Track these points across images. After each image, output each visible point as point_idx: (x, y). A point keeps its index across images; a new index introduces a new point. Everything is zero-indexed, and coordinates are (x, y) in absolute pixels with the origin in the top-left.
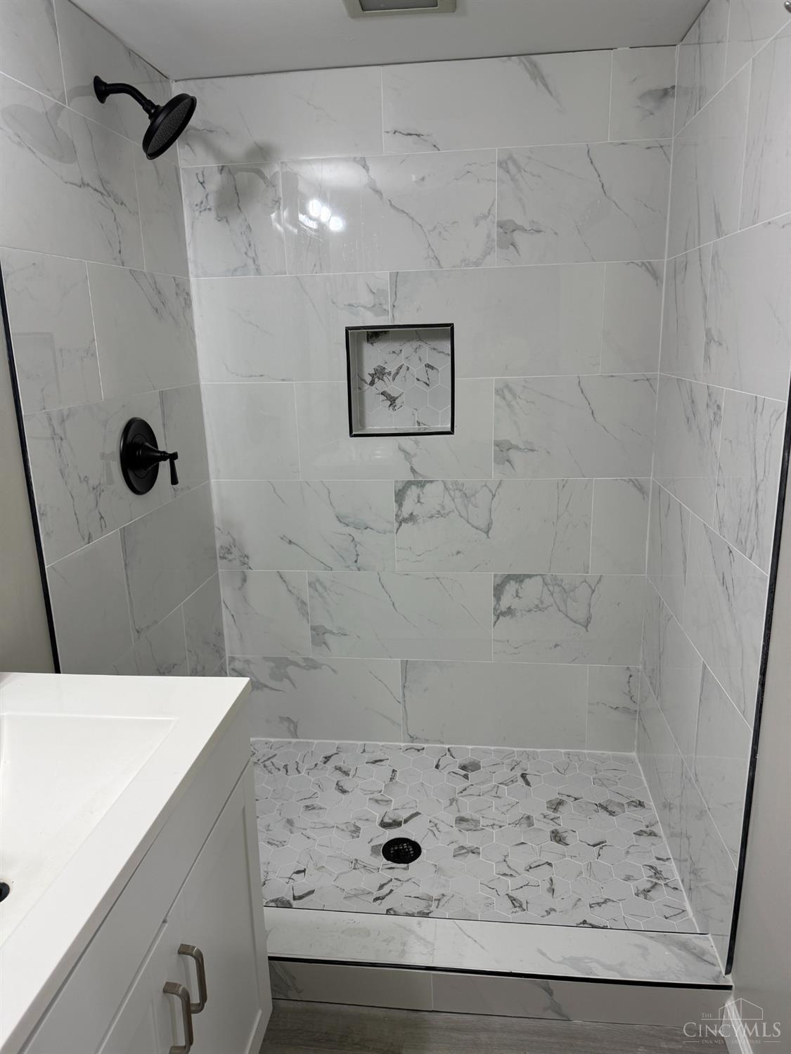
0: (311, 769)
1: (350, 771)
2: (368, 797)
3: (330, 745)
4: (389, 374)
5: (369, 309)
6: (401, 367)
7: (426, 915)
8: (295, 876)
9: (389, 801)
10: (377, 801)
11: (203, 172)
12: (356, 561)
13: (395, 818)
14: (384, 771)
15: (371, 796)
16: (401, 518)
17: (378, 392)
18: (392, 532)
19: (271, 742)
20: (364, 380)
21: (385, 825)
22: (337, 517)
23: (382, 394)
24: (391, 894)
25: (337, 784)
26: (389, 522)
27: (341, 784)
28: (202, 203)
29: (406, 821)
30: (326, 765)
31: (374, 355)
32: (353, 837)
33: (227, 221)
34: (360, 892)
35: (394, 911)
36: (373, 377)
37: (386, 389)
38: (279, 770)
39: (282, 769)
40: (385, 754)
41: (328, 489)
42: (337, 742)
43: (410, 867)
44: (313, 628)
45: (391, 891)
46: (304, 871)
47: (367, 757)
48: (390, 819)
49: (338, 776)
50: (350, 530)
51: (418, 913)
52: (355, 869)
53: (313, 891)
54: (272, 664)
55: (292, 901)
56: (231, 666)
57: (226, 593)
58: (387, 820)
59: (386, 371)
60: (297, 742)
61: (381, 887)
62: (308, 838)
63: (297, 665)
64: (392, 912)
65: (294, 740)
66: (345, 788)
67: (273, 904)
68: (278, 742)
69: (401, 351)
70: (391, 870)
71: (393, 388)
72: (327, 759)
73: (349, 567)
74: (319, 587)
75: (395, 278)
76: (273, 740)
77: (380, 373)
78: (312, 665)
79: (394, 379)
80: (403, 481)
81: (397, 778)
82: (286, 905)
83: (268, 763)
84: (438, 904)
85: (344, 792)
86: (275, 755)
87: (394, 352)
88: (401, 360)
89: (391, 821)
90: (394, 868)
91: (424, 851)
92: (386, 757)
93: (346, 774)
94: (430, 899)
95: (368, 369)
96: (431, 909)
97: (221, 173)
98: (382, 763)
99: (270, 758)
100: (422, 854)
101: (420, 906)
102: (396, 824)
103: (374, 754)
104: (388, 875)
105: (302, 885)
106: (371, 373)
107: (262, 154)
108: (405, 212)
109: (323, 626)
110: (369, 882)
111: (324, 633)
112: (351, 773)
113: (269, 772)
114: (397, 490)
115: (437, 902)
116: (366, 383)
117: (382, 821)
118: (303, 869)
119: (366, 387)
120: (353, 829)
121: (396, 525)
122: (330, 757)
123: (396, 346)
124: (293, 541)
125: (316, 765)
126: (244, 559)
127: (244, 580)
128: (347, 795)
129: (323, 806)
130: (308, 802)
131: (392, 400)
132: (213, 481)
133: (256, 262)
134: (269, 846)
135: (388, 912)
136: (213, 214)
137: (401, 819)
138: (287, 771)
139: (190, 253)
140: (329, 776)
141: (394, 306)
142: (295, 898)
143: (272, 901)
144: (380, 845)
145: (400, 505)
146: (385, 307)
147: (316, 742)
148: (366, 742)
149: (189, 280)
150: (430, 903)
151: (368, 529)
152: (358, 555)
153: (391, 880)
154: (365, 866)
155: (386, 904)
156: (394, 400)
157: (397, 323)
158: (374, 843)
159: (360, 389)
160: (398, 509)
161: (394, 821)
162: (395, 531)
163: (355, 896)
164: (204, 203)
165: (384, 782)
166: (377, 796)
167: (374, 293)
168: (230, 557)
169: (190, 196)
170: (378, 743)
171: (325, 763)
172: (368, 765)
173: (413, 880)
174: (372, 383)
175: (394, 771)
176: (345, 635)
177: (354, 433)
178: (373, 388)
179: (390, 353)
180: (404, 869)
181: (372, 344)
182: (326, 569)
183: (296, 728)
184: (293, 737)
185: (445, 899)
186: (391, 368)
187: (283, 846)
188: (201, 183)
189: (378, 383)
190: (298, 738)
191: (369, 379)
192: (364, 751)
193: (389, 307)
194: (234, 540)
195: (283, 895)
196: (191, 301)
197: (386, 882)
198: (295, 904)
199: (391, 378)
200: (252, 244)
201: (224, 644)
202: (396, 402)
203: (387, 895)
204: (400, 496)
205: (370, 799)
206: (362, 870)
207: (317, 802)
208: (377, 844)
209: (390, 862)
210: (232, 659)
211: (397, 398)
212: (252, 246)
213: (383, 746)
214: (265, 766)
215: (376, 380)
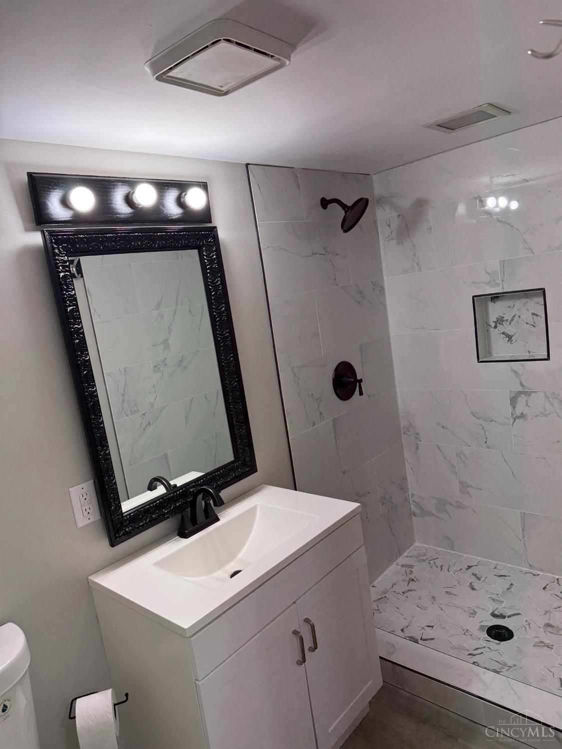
0: (457, 571)
1: (481, 578)
2: (489, 596)
3: (473, 559)
4: (507, 320)
5: (487, 284)
6: (514, 316)
7: (498, 672)
8: (426, 628)
9: (501, 602)
10: (493, 600)
11: (389, 220)
12: (486, 442)
13: (502, 613)
14: (505, 583)
15: (491, 596)
16: (515, 415)
17: (499, 332)
18: (509, 424)
19: (437, 550)
20: (490, 325)
21: (494, 615)
22: (472, 413)
23: (502, 333)
24: (481, 655)
25: (470, 584)
26: (507, 418)
27: (473, 584)
28: (389, 236)
29: (509, 617)
30: (467, 571)
31: (495, 310)
32: (470, 617)
33: (402, 244)
34: (462, 648)
35: (478, 664)
36: (496, 323)
37: (505, 331)
38: (437, 567)
39: (439, 567)
40: (509, 572)
41: (465, 395)
42: (479, 558)
43: (501, 644)
44: (461, 483)
45: (482, 653)
46: (432, 627)
47: (496, 572)
48: (499, 612)
49: (473, 579)
50: (481, 422)
51: (493, 670)
52: (464, 634)
53: (434, 639)
54: (436, 501)
55: (419, 640)
56: (413, 499)
57: (407, 455)
58: (496, 613)
59: (505, 319)
60: (454, 553)
61: (477, 649)
62: (442, 610)
63: (452, 505)
64: (476, 664)
65: (453, 552)
66: (475, 587)
67: (408, 638)
68: (441, 551)
69: (514, 305)
70: (488, 642)
71: (510, 330)
72: (469, 567)
73: (481, 445)
74: (462, 456)
75: (503, 264)
76: (439, 549)
77: (500, 321)
78: (460, 506)
79: (510, 324)
80: (515, 391)
81: (512, 589)
82: (416, 641)
83: (432, 562)
84: (509, 669)
85: (473, 589)
86: (437, 558)
87: (509, 307)
88: (514, 311)
89: (499, 614)
90: (490, 641)
91: (515, 637)
92: (509, 574)
93: (479, 579)
94: (505, 665)
95: (492, 318)
96: (502, 670)
97: (398, 218)
98: (505, 578)
99: (433, 559)
100: (513, 639)
101: (497, 667)
102: (503, 617)
103: (502, 571)
104: (484, 644)
105: (429, 633)
106: (494, 321)
107: (420, 205)
108: (507, 223)
109: (466, 482)
110: (470, 644)
111: (467, 487)
112: (482, 579)
113: (431, 567)
114: (511, 397)
115: (509, 668)
116: (491, 327)
117: (493, 612)
118: (432, 625)
119: (492, 329)
120: (472, 612)
121: (512, 420)
122: (472, 567)
123: (510, 303)
124: (445, 426)
125: (461, 569)
126: (417, 436)
127: (417, 448)
128: (475, 591)
129: (456, 594)
130: (448, 590)
131: (510, 337)
132: (398, 389)
133: (419, 265)
134: (417, 608)
135: (474, 663)
136: (395, 241)
137: (506, 615)
138: (442, 569)
139: (384, 265)
140: (468, 578)
141: (503, 281)
142: (421, 639)
143: (408, 637)
144: (487, 626)
145: (514, 407)
146: (497, 282)
147: (465, 555)
148: (499, 563)
149: (383, 280)
150: (504, 667)
151: (493, 422)
152: (487, 438)
153: (485, 647)
154: (471, 635)
155: (475, 659)
156: (511, 337)
157: (505, 291)
158: (482, 624)
159: (487, 331)
160: (512, 409)
161: (501, 614)
162: (511, 424)
163: (458, 649)
164: (390, 236)
165: (503, 589)
166: (495, 597)
167: (489, 274)
168: (409, 434)
169: (383, 233)
170: (507, 565)
171: (467, 569)
172: (496, 577)
173: (499, 651)
174: (495, 327)
175: (511, 584)
176: (481, 490)
177: (480, 360)
178: (496, 330)
179: (506, 308)
180: (497, 644)
181: (494, 302)
182: (466, 446)
183: (453, 543)
184: (451, 550)
185: (515, 668)
186: (508, 317)
187: (425, 610)
188: (389, 226)
189: (499, 327)
190: (454, 550)
191: (493, 325)
192: (495, 568)
193: (499, 281)
194: (411, 424)
195: (416, 636)
196: (384, 290)
197: (480, 647)
198: (420, 642)
199: (508, 323)
200: (416, 254)
201: (408, 485)
202: (513, 338)
203: (478, 654)
204: (514, 401)
205: (489, 597)
206: (469, 637)
207: (454, 591)
208: (485, 625)
209: (489, 637)
210: (413, 495)
211: (513, 336)
212: (416, 256)
213: (510, 567)
214: (429, 563)
215: (498, 325)
